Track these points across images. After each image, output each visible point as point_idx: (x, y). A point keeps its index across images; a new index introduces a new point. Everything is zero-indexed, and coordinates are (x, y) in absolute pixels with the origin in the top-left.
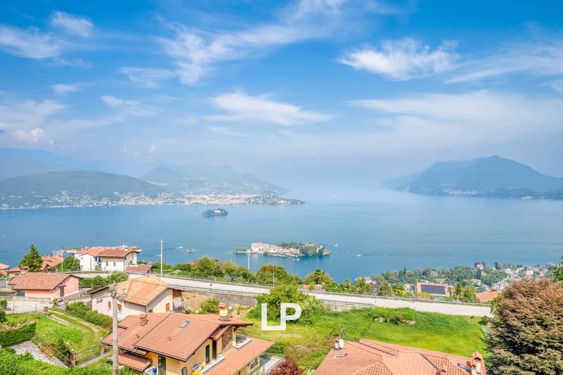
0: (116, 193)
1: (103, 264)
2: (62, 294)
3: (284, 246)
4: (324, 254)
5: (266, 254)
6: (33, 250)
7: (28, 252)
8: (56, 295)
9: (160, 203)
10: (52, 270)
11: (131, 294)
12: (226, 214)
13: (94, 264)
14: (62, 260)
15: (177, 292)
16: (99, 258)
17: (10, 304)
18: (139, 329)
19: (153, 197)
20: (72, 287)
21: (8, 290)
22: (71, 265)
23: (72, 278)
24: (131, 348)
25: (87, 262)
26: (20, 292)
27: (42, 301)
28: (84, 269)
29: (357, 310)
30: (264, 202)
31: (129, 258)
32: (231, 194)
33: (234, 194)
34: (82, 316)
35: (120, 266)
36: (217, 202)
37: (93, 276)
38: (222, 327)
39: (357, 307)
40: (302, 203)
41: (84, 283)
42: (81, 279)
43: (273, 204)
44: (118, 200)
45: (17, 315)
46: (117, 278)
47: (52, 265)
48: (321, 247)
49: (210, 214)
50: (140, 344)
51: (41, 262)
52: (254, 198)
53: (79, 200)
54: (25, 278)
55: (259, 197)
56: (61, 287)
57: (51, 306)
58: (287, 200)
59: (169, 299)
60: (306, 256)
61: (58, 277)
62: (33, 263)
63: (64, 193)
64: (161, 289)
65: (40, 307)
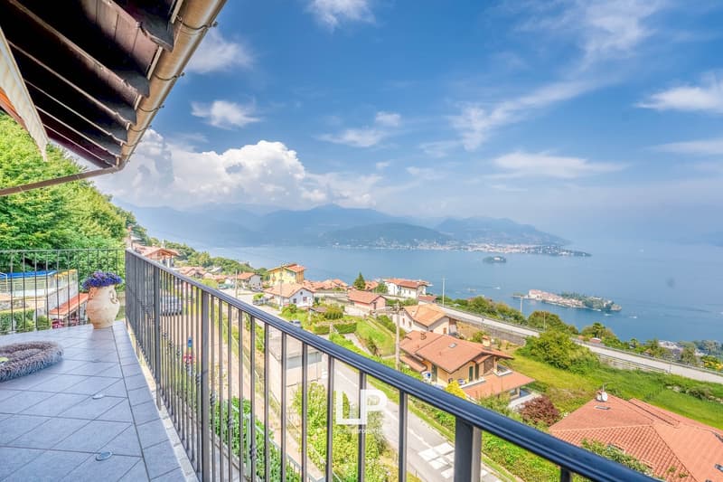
1: (403, 291)
2: (375, 308)
3: (564, 296)
4: (612, 309)
5: (544, 302)
6: (361, 276)
7: (358, 277)
8: (371, 308)
9: (447, 248)
10: (371, 291)
11: (418, 315)
12: (505, 261)
13: (397, 290)
14: (377, 285)
15: (453, 321)
16: (400, 286)
17: (346, 309)
18: (420, 342)
19: (442, 244)
20: (381, 303)
21: (346, 300)
22: (382, 289)
23: (381, 298)
24: (413, 354)
25: (392, 289)
26: (352, 302)
27: (363, 309)
28: (390, 293)
29: (642, 372)
30: (544, 252)
31: (420, 289)
32: (511, 244)
33: (514, 244)
34: (385, 325)
35: (413, 295)
36: (497, 250)
37: (394, 298)
38: (483, 354)
39: (643, 369)
40: (587, 255)
41: (389, 303)
42: (386, 299)
43: (555, 255)
45: (349, 316)
46: (409, 303)
47: (371, 287)
48: (610, 302)
49: (490, 260)
50: (420, 352)
51: (365, 284)
52: (534, 248)
53: (391, 244)
54: (355, 294)
55: (540, 248)
56: (374, 303)
57: (368, 314)
58: (571, 252)
59: (446, 324)
60: (589, 308)
61: (374, 295)
62: (360, 285)
63: (382, 238)
64: (441, 315)
65: (362, 314)
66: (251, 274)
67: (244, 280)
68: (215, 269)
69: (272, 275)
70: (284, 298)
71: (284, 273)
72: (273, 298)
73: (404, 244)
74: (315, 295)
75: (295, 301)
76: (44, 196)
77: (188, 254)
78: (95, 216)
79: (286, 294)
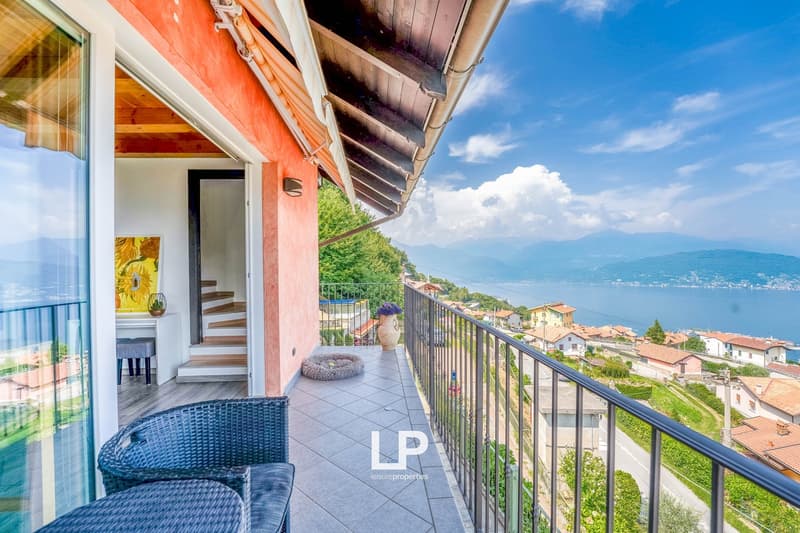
0: (759, 275)
1: (735, 352)
2: (683, 371)
6: (657, 324)
7: (653, 326)
8: (677, 370)
10: (675, 346)
11: (768, 394)
13: (723, 351)
14: (686, 339)
16: (730, 345)
17: (634, 366)
18: (775, 437)
20: (693, 367)
21: (634, 354)
22: (695, 345)
23: (693, 358)
24: (761, 454)
25: (715, 347)
26: (644, 359)
27: (663, 371)
28: (710, 353)
31: (773, 353)
34: (703, 398)
35: (758, 360)
37: (720, 362)
41: (709, 367)
42: (703, 362)
44: (765, 282)
45: (640, 378)
46: (749, 371)
47: (675, 341)
50: (773, 454)
51: (664, 336)
53: (710, 281)
54: (648, 347)
56: (682, 364)
57: (671, 379)
61: (681, 354)
62: (656, 335)
63: (693, 273)
65: (660, 377)
66: (511, 312)
67: (503, 318)
68: (474, 305)
69: (533, 315)
70: (547, 342)
71: (548, 313)
72: (534, 341)
73: (737, 280)
74: (588, 343)
75: (561, 347)
76: (350, 241)
77: (450, 289)
78: (380, 255)
79: (551, 337)
